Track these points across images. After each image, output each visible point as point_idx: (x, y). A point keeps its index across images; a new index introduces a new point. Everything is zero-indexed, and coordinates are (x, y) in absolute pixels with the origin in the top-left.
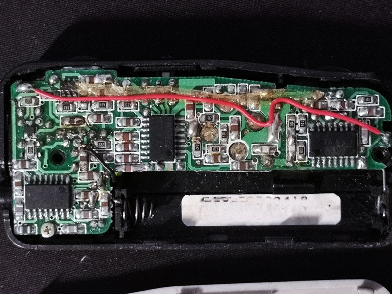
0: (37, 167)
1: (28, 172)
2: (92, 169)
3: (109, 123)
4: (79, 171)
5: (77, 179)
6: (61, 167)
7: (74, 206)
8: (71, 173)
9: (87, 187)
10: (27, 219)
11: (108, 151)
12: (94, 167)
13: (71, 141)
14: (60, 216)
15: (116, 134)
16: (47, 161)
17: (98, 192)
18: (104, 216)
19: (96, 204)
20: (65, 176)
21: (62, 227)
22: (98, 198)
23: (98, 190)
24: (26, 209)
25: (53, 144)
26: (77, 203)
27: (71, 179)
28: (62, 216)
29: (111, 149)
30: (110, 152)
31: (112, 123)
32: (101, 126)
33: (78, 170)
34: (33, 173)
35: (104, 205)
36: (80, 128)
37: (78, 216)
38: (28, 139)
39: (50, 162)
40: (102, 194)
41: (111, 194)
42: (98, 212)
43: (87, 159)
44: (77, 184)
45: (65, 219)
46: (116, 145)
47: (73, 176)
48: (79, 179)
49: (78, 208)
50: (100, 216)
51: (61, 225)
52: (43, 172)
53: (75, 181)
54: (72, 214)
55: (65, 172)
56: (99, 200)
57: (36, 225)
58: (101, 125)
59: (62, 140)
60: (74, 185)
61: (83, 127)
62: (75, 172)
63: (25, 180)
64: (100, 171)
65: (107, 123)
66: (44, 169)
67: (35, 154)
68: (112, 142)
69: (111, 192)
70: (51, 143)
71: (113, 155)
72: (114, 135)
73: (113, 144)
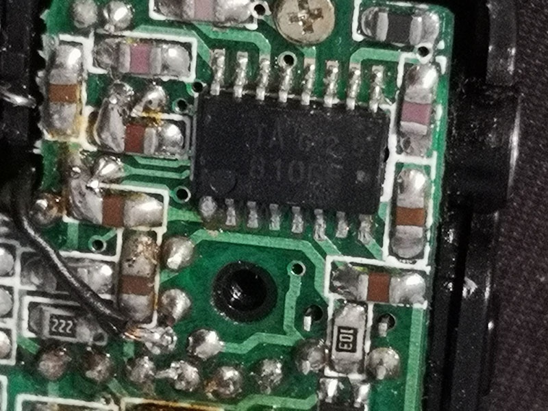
0: (329, 268)
1: (371, 256)
2: (111, 234)
3: (32, 398)
4: (161, 231)
5: (172, 203)
6: (236, 257)
7: (196, 95)
8: (192, 227)
9: (135, 164)
10: (391, 67)
11: (44, 294)
12: (104, 239)
13: (184, 353)
14: (254, 63)
15: (8, 356)
16: (286, 288)
17: (93, 142)
18: (74, 44)
19: (100, 91)
20: (217, 222)
21: (251, 19)
22: (93, 117)
23: (93, 149)
24: (392, 108)
25: (259, 347)
26: (182, 106)
27: (195, 205)
28: (244, 61)
29: (28, 299)
30: (33, 288)
31: (21, 398)
32: (60, 389)
33: (165, 237)
34: (350, 246)
36: (146, 396)
37: (173, 53)
38: (355, 377)
39: (278, 280)
40: (76, 133)
41: (40, 126)
42: (97, 63)
43: (121, 282)
44: (171, 184)
45: (232, 48)
46: (9, 315)
47: (187, 216)
48: (167, 200)
49: (174, 88)
50: (89, 43)
51: (254, 26)
52: (305, 247)
53: (182, 194)
54: (202, 64)
55: (214, 235)
56: (88, 110)
57: (357, 37)
58: (65, 396)
59: (221, 360)
60: (186, 182)
61: (132, 395)
62: (177, 231)
63: (382, 224)
64: (77, 222)
65: (44, 399)
66: (302, 256)
67: (333, 321)
68: (25, 325)
69: (39, 135)
70: (265, 353)
71: (22, 275)
72: (14, 353)
73: (20, 318)
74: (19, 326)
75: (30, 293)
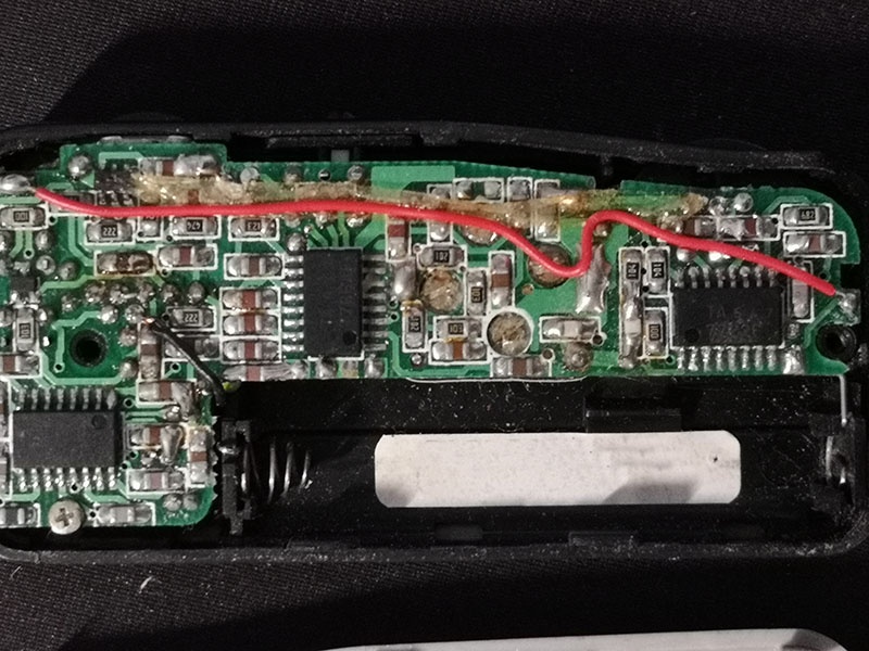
0: (41, 370)
1: (18, 380)
2: (169, 373)
3: (208, 268)
4: (139, 380)
5: (134, 397)
6: (96, 369)
7: (125, 462)
8: (120, 385)
9: (156, 417)
10: (17, 491)
11: (205, 333)
12: (173, 371)
13: (120, 309)
14: (93, 484)
15: (224, 292)
16: (65, 355)
17: (182, 427)
18: (197, 483)
19: (179, 455)
20: (106, 390)
21: (98, 508)
22: (182, 443)
23: (182, 424)
24: (13, 469)
25: (77, 317)
26: (133, 455)
27: (120, 397)
28: (99, 484)
29: (214, 329)
30: (212, 336)
31: (215, 267)
32: (191, 276)
33: (136, 377)
34: (31, 384)
35: (196, 458)
36: (141, 278)
37: (136, 485)
38: (19, 306)
39: (70, 359)
40: (192, 432)
41: (214, 433)
42: (182, 475)
43: (159, 352)
44: (135, 409)
45: (106, 491)
46: (225, 318)
47: (125, 391)
48: (137, 399)
49: (137, 465)
50: (188, 485)
51: (96, 505)
52: (55, 382)
53: (129, 403)
54: (123, 479)
55: (106, 382)
56: (186, 446)
57: (37, 506)
58: (189, 272)
59: (98, 307)
60: (127, 411)
61: (148, 278)
62: (130, 382)
63: (13, 399)
64: (188, 379)
65: (203, 269)
66: (58, 376)
67: (35, 339)
68: (215, 313)
69: (214, 427)
70: (74, 315)
71: (219, 343)
72: (221, 295)
73: (218, 317)
74: (218, 312)
75: (212, 333)
